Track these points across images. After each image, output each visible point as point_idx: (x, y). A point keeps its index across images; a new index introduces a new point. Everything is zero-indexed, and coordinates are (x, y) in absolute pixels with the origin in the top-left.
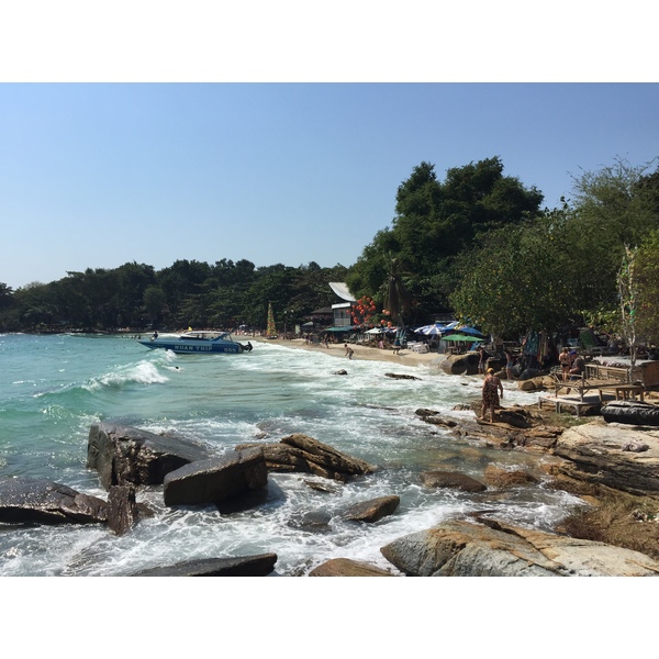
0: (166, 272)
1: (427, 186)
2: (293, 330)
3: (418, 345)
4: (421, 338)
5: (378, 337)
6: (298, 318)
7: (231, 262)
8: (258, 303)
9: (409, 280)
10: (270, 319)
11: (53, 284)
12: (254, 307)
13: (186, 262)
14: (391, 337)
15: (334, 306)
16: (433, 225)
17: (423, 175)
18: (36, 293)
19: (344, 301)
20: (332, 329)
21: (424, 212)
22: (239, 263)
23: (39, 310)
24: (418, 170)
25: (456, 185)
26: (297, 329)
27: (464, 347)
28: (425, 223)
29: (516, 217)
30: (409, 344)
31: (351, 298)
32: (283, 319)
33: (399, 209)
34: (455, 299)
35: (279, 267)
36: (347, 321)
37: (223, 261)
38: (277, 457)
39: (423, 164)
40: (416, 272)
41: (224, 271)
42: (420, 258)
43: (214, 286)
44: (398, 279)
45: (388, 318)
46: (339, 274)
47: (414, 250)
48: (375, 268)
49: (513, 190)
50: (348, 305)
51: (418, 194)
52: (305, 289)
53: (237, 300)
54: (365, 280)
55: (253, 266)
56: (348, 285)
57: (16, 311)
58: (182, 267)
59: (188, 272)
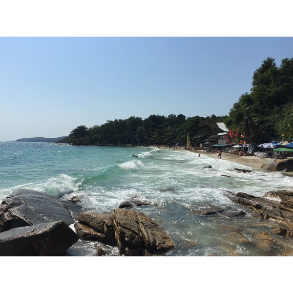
0: (146, 120)
1: (269, 70)
2: (199, 146)
3: (260, 154)
4: (262, 150)
6: (202, 140)
8: (184, 133)
10: (188, 141)
12: (182, 135)
13: (154, 116)
14: (246, 149)
15: (219, 134)
16: (273, 90)
17: (268, 65)
18: (96, 130)
20: (217, 145)
23: (96, 136)
24: (265, 62)
26: (201, 145)
28: (268, 89)
31: (227, 130)
32: (195, 141)
33: (254, 83)
36: (225, 141)
39: (268, 59)
41: (172, 120)
43: (167, 126)
44: (250, 118)
45: (243, 139)
46: (221, 119)
47: (261, 104)
48: (239, 114)
50: (225, 133)
51: (265, 74)
52: (206, 126)
53: (175, 132)
54: (234, 120)
56: (225, 123)
57: (88, 137)
58: (153, 118)
59: (155, 120)
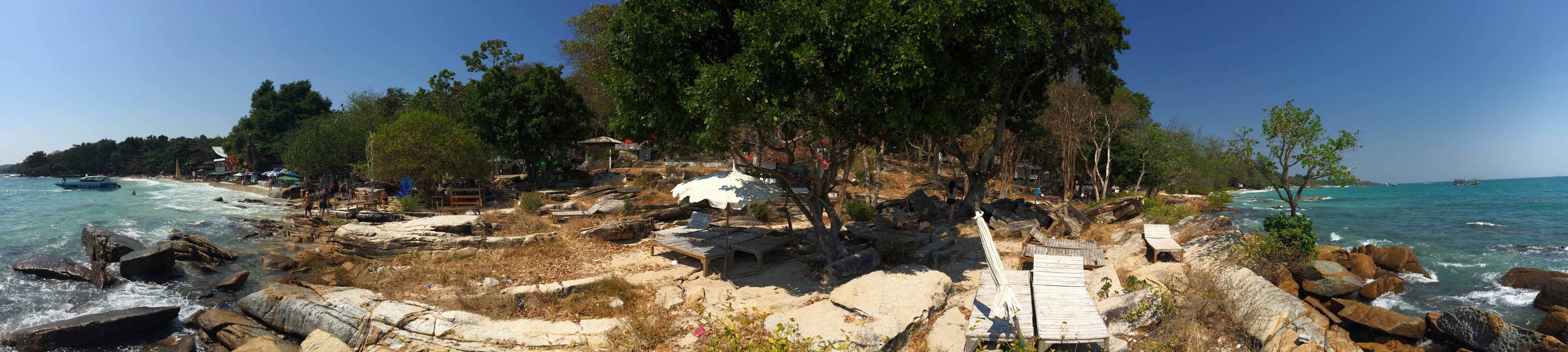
0: (122, 143)
1: (269, 93)
2: (191, 174)
3: (264, 182)
4: (265, 178)
5: (241, 178)
6: (194, 168)
7: (155, 137)
8: (171, 159)
9: (259, 146)
10: (177, 168)
11: (66, 151)
12: (168, 161)
13: (132, 138)
14: (249, 178)
15: (215, 160)
16: (273, 115)
17: (267, 87)
18: (58, 156)
19: (221, 157)
20: (214, 173)
21: (267, 107)
22: (160, 137)
23: (59, 165)
24: (264, 84)
25: (285, 93)
26: (194, 173)
27: (289, 183)
28: (268, 114)
29: (318, 113)
30: (259, 182)
31: (225, 156)
32: (185, 168)
33: (253, 106)
34: (284, 157)
35: (182, 138)
36: (223, 169)
37: (151, 137)
38: (181, 248)
39: (267, 81)
40: (263, 140)
41: (151, 142)
42: (265, 134)
43: (146, 150)
44: (252, 145)
45: (246, 167)
46: (218, 142)
47: (262, 129)
48: (239, 139)
49: (316, 98)
50: (224, 159)
51: (264, 98)
52: (198, 150)
53: (158, 158)
54: (233, 145)
55: (167, 138)
56: (223, 148)
57: (48, 166)
58: (130, 141)
59: (133, 144)
